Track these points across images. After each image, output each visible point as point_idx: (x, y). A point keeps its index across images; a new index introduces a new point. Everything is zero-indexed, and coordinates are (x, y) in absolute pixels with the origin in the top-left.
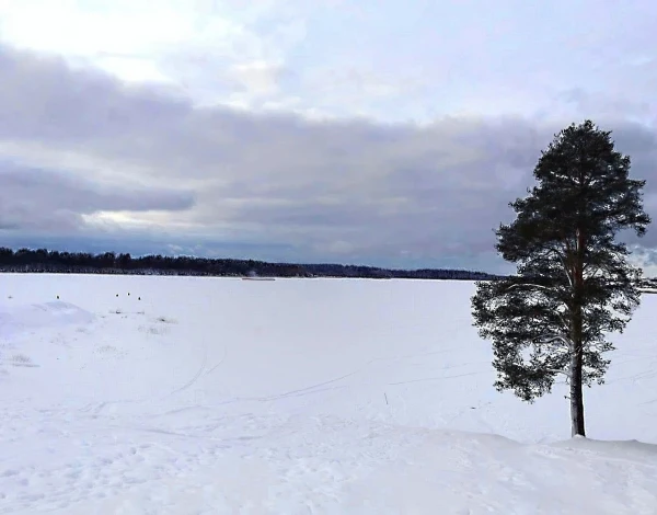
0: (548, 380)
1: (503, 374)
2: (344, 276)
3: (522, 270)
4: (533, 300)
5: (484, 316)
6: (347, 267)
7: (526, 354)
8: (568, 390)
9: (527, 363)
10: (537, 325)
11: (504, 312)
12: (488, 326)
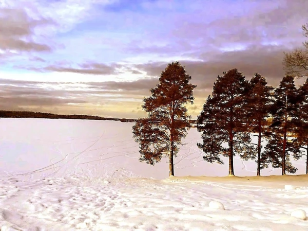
0: (159, 157)
1: (143, 156)
2: (36, 118)
3: (150, 115)
4: (154, 127)
5: (137, 134)
6: (37, 113)
7: (152, 148)
8: (168, 159)
9: (153, 151)
10: (154, 136)
11: (143, 131)
12: (138, 137)
